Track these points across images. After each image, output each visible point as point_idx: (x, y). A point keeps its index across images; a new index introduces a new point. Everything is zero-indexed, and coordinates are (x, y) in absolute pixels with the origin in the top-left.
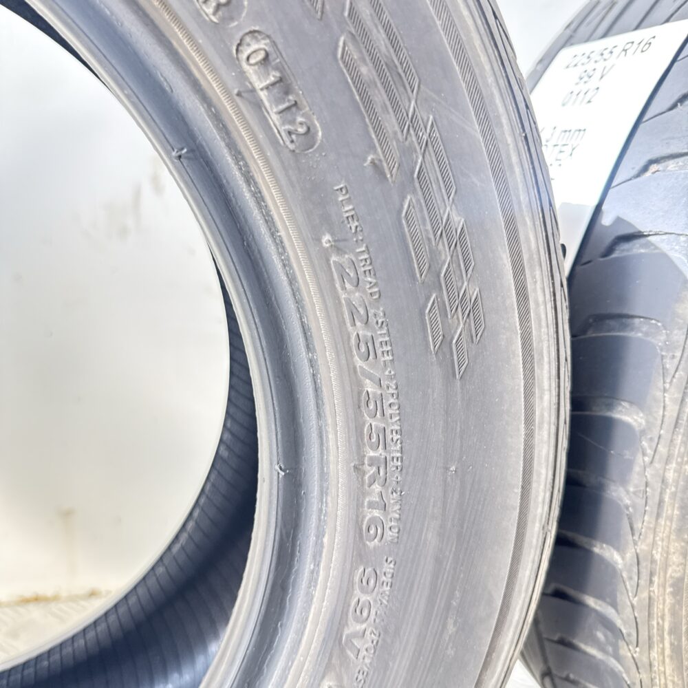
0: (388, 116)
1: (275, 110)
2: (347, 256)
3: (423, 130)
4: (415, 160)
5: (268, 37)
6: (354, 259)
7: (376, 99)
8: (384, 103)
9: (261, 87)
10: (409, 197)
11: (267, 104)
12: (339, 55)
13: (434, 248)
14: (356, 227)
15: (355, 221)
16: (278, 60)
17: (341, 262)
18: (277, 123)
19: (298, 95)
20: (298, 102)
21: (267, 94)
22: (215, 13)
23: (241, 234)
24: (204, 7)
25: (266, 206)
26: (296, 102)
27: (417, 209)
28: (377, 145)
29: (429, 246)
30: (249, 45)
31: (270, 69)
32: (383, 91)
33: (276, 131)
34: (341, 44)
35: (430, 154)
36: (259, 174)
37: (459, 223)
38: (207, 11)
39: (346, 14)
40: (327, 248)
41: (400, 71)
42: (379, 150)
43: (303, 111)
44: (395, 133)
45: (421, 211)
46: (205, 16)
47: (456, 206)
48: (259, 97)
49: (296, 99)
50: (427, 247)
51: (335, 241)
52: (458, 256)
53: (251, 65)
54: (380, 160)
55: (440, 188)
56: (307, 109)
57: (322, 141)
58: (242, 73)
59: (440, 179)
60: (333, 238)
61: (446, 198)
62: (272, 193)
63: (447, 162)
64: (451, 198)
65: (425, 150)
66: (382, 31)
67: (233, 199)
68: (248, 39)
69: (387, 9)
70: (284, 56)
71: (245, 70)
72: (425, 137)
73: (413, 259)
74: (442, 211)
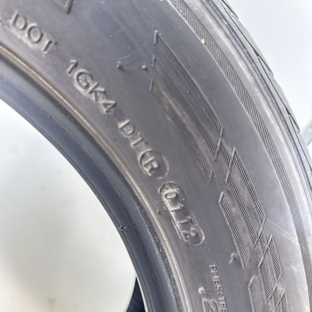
0: (246, 234)
1: (179, 222)
2: (212, 300)
3: (266, 242)
4: (259, 257)
5: (179, 187)
6: (216, 302)
7: (239, 225)
8: (244, 228)
9: (172, 209)
10: (253, 277)
11: (174, 218)
12: (220, 201)
13: (266, 304)
14: (220, 287)
15: (220, 284)
16: (183, 199)
17: (208, 302)
18: (179, 229)
19: (193, 217)
20: (193, 220)
21: (175, 214)
22: (150, 172)
23: (151, 271)
24: (145, 168)
25: (167, 261)
26: (191, 220)
27: (258, 283)
28: (237, 249)
29: (263, 303)
30: (167, 189)
31: (178, 202)
32: (244, 222)
33: (178, 232)
34: (221, 195)
35: (268, 254)
36: (165, 247)
37: (282, 291)
38: (146, 170)
39: (226, 180)
40: (201, 295)
41: (256, 211)
42: (238, 251)
43: (195, 225)
44: (249, 243)
45: (260, 284)
46: (144, 172)
47: (281, 282)
48: (170, 214)
49: (191, 218)
50: (262, 303)
51: (206, 291)
52: (279, 309)
53: (168, 199)
54: (239, 257)
55: (273, 273)
56: (198, 224)
57: (204, 241)
58: (162, 202)
59: (273, 268)
60: (205, 289)
61: (276, 278)
62: (172, 258)
63: (278, 259)
64: (279, 279)
65: (266, 253)
66: (246, 190)
67: (149, 253)
68: (167, 186)
69: (251, 177)
70: (187, 197)
71: (164, 201)
72: (267, 246)
73: (252, 309)
74: (272, 285)
